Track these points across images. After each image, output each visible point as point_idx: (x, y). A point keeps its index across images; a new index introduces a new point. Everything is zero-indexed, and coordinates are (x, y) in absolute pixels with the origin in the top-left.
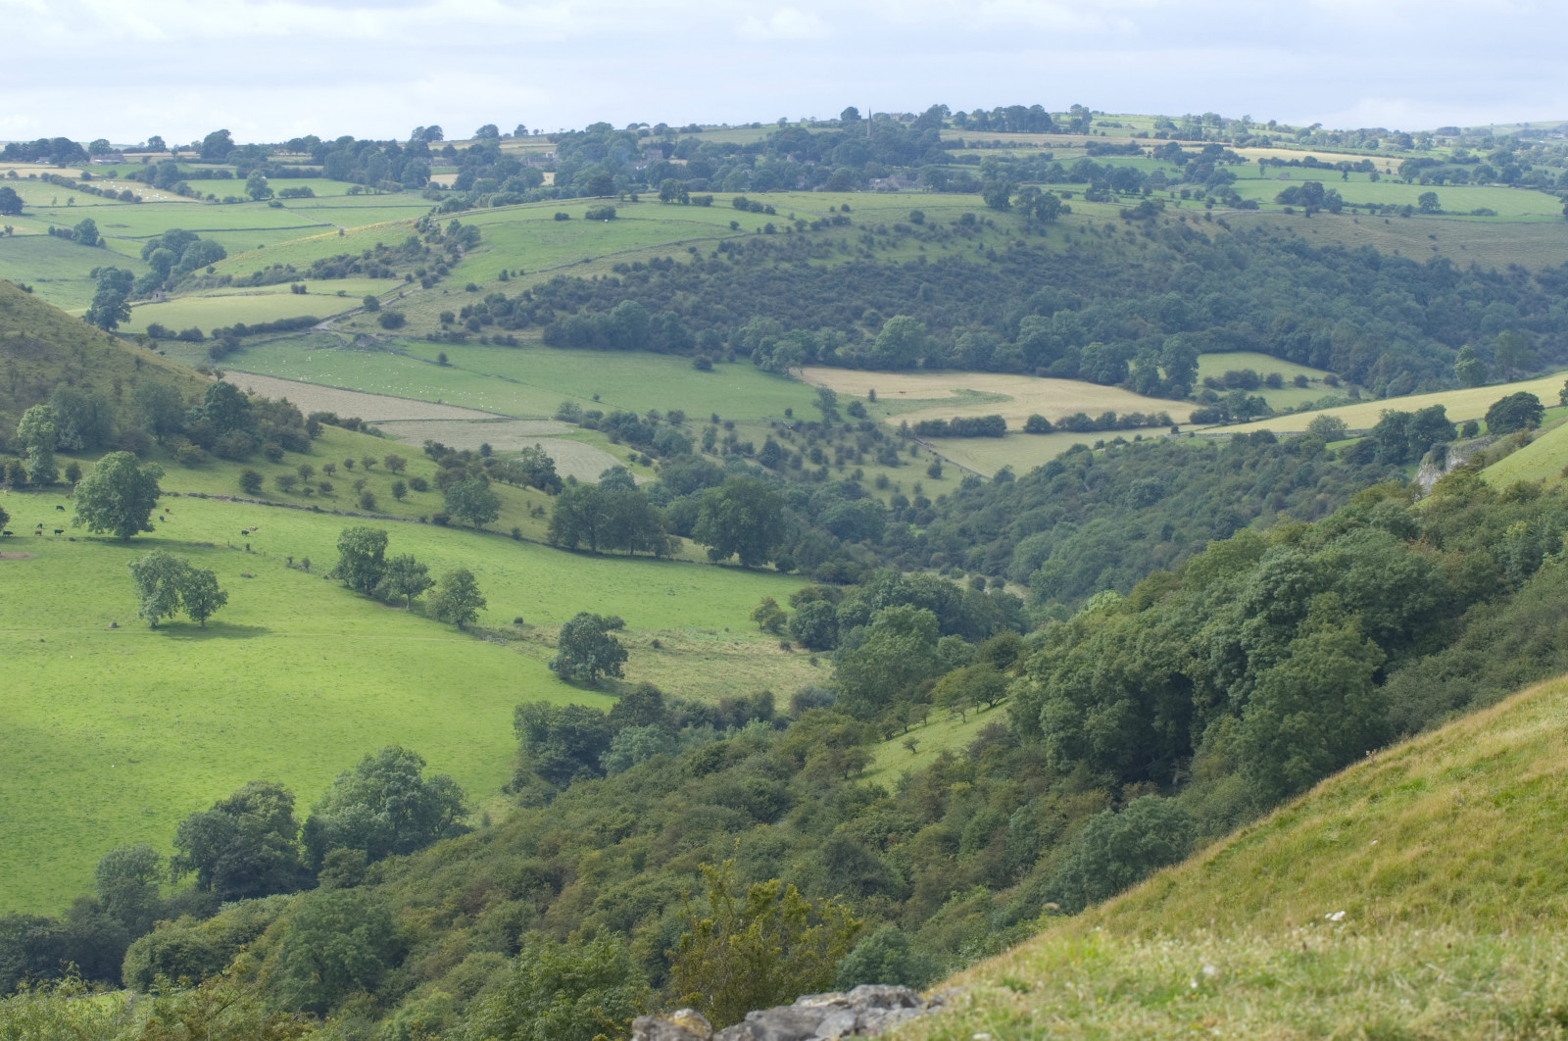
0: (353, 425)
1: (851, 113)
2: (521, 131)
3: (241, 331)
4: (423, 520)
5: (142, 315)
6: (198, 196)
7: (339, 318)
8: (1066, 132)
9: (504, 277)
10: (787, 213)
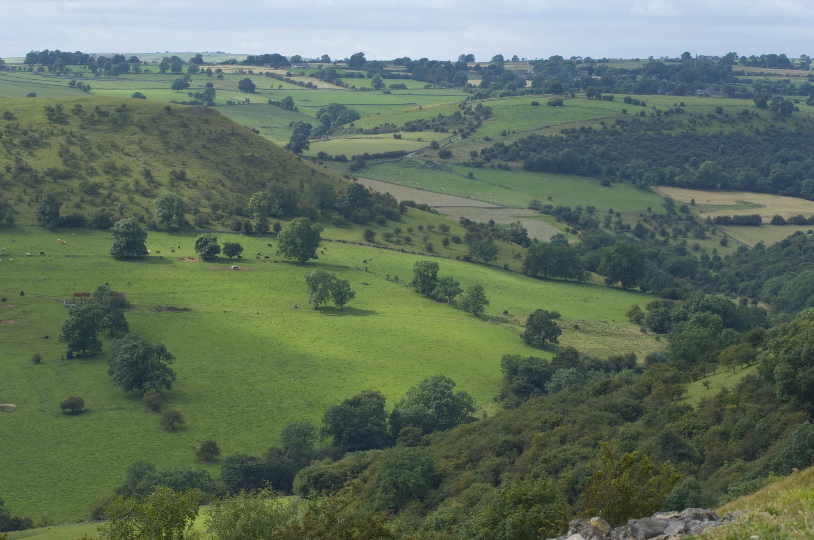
0: (423, 208)
1: (687, 55)
2: (515, 59)
3: (367, 157)
4: (458, 258)
5: (316, 147)
6: (347, 86)
7: (418, 152)
8: (798, 69)
9: (504, 134)
10: (652, 105)
